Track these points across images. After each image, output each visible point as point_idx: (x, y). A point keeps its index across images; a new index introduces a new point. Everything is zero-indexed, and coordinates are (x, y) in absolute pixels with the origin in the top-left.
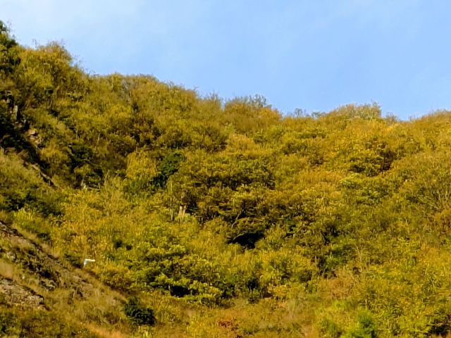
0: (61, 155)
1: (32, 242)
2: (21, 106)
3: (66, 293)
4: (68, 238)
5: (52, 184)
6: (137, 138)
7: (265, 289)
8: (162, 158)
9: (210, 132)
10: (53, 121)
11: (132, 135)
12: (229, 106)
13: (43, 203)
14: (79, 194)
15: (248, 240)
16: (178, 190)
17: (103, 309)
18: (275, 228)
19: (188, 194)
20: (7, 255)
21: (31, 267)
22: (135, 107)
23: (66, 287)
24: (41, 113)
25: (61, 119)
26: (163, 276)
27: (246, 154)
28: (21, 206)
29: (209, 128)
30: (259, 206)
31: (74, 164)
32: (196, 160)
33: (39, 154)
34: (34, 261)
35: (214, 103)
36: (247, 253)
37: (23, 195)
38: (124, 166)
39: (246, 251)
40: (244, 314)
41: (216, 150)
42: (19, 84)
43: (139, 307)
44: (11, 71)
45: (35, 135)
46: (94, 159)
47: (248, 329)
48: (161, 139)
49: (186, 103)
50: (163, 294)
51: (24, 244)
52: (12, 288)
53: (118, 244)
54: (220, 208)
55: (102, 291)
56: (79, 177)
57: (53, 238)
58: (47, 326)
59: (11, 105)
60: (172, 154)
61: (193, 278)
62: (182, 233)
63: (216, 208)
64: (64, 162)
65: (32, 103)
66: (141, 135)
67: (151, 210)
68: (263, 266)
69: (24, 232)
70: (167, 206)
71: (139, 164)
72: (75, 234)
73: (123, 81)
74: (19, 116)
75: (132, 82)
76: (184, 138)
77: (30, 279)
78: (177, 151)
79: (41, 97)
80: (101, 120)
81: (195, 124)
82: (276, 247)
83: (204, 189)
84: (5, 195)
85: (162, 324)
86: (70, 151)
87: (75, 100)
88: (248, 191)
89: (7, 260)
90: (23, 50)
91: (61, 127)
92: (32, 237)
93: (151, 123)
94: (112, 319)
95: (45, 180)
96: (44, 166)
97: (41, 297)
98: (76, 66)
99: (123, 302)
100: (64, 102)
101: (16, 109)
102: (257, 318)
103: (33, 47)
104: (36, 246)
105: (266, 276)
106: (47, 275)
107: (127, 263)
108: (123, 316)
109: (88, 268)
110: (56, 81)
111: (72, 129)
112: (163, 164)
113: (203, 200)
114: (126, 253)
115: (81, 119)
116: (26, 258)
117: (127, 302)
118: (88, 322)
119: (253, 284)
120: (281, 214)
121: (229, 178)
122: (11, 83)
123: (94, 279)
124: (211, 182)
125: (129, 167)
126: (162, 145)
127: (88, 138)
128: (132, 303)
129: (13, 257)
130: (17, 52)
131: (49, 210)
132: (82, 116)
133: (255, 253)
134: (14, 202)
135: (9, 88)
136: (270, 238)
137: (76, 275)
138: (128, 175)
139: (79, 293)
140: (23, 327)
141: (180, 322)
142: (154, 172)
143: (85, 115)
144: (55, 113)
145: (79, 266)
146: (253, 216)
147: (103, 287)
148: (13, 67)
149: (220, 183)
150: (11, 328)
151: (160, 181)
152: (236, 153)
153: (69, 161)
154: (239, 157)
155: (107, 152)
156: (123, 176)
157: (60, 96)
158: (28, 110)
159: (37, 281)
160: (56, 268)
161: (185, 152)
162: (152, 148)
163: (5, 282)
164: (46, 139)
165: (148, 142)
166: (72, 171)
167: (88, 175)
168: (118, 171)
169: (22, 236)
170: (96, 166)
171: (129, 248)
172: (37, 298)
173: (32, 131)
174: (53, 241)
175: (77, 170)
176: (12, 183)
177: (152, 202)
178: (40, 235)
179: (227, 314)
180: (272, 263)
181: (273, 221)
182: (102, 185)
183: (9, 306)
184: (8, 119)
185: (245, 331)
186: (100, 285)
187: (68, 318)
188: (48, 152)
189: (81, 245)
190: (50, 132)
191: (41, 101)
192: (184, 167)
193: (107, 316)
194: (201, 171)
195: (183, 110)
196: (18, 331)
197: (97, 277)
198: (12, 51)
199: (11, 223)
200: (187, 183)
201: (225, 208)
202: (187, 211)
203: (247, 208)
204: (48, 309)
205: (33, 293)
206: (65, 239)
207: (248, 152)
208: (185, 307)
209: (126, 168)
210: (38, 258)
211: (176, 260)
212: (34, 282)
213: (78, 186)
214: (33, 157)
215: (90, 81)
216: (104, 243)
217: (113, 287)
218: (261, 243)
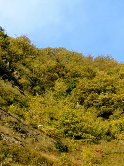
0: (27, 82)
1: (16, 118)
2: (11, 62)
3: (31, 139)
4: (31, 116)
5: (24, 94)
6: (59, 74)
7: (113, 136)
8: (69, 82)
9: (88, 71)
10: (24, 68)
11: (56, 73)
12: (96, 59)
13: (20, 102)
14: (35, 98)
15: (106, 115)
16: (76, 95)
17: (46, 146)
18: (117, 110)
19: (80, 97)
20: (6, 124)
21: (16, 129)
22: (58, 61)
23: (31, 137)
24: (19, 65)
25: (27, 67)
26: (71, 132)
27: (104, 79)
28: (11, 104)
29: (88, 69)
30: (110, 101)
31: (33, 85)
32: (83, 83)
33: (18, 82)
34: (18, 127)
35: (90, 58)
36: (106, 121)
37: (12, 99)
38: (53, 86)
39: (105, 120)
40: (105, 147)
41: (91, 78)
42: (9, 53)
43: (61, 145)
44: (6, 47)
45: (17, 74)
46: (41, 83)
47: (107, 153)
48: (69, 74)
49: (78, 59)
50: (71, 139)
51: (13, 119)
52: (9, 138)
53: (52, 119)
54: (94, 102)
55: (46, 138)
56: (35, 91)
57: (25, 117)
58: (24, 153)
59: (6, 62)
60: (73, 80)
61: (83, 132)
62: (78, 113)
63: (92, 103)
64: (29, 85)
65: (15, 61)
66: (60, 72)
67: (65, 104)
68: (112, 126)
69: (13, 115)
70: (72, 102)
71: (60, 85)
72: (34, 115)
73: (52, 50)
74: (10, 66)
75: (55, 50)
76: (78, 73)
77: (16, 134)
78: (75, 79)
79: (18, 58)
80: (43, 67)
81: (82, 67)
82: (117, 118)
83: (87, 95)
84: (5, 99)
85: (71, 152)
86: (31, 80)
87: (32, 59)
88: (105, 94)
89: (6, 126)
90: (10, 39)
91: (27, 70)
92: (17, 116)
93: (64, 67)
94: (50, 150)
95: (21, 93)
96: (21, 86)
97: (21, 141)
98: (32, 44)
99: (55, 143)
100: (28, 60)
101: (8, 63)
102: (110, 148)
103: (15, 37)
104: (18, 120)
105: (113, 130)
106: (23, 132)
107: (56, 126)
108: (55, 149)
109: (40, 129)
110: (24, 51)
111: (31, 71)
112: (69, 84)
113: (87, 99)
114: (55, 122)
115: (35, 66)
116: (14, 125)
117: (56, 142)
118: (40, 151)
119: (108, 134)
120: (119, 104)
121: (97, 89)
122: (6, 53)
123: (42, 134)
124: (89, 91)
125: (56, 86)
126: (69, 77)
127: (38, 74)
128: (58, 143)
129: (9, 125)
130: (8, 40)
131: (23, 105)
132: (36, 66)
133: (109, 121)
134: (9, 102)
135: (5, 55)
136: (115, 114)
137: (35, 132)
138: (55, 89)
139: (36, 139)
140: (14, 154)
141: (78, 150)
142: (66, 88)
143: (37, 65)
144: (24, 65)
145: (36, 128)
146: (107, 105)
147: (46, 137)
148: (7, 46)
149: (93, 92)
150: (9, 155)
151: (69, 91)
152: (100, 79)
153: (31, 84)
154: (101, 81)
155: (46, 80)
156: (53, 90)
157: (26, 57)
158: (14, 63)
159: (19, 135)
160: (27, 129)
161: (78, 79)
162: (65, 78)
163: (6, 136)
164: (21, 75)
165: (63, 75)
166: (32, 89)
167: (39, 90)
168: (51, 88)
169: (12, 116)
170: (42, 86)
171: (57, 120)
172: (19, 142)
173: (15, 72)
174: (25, 118)
175: (34, 88)
176: (7, 94)
177: (66, 101)
178: (20, 116)
179: (98, 147)
180: (116, 125)
181: (116, 107)
182: (45, 94)
183: (8, 146)
184: (5, 68)
185: (106, 154)
186: (45, 136)
187: (32, 150)
188: (22, 81)
189: (37, 119)
190: (22, 72)
191: (18, 60)
192: (78, 85)
193: (49, 149)
194: (85, 87)
195: (77, 61)
196: (12, 156)
197: (44, 133)
198: (6, 39)
199: (8, 111)
200: (79, 92)
201: (96, 102)
202: (80, 104)
203: (105, 102)
204: (24, 146)
205: (17, 140)
206: (30, 117)
207: (105, 78)
208: (80, 144)
209: (54, 87)
210: (19, 125)
211: (76, 125)
212: (18, 135)
213: (34, 95)
214: (16, 83)
215: (38, 51)
216: (46, 118)
217: (50, 137)
218: (111, 116)
